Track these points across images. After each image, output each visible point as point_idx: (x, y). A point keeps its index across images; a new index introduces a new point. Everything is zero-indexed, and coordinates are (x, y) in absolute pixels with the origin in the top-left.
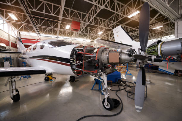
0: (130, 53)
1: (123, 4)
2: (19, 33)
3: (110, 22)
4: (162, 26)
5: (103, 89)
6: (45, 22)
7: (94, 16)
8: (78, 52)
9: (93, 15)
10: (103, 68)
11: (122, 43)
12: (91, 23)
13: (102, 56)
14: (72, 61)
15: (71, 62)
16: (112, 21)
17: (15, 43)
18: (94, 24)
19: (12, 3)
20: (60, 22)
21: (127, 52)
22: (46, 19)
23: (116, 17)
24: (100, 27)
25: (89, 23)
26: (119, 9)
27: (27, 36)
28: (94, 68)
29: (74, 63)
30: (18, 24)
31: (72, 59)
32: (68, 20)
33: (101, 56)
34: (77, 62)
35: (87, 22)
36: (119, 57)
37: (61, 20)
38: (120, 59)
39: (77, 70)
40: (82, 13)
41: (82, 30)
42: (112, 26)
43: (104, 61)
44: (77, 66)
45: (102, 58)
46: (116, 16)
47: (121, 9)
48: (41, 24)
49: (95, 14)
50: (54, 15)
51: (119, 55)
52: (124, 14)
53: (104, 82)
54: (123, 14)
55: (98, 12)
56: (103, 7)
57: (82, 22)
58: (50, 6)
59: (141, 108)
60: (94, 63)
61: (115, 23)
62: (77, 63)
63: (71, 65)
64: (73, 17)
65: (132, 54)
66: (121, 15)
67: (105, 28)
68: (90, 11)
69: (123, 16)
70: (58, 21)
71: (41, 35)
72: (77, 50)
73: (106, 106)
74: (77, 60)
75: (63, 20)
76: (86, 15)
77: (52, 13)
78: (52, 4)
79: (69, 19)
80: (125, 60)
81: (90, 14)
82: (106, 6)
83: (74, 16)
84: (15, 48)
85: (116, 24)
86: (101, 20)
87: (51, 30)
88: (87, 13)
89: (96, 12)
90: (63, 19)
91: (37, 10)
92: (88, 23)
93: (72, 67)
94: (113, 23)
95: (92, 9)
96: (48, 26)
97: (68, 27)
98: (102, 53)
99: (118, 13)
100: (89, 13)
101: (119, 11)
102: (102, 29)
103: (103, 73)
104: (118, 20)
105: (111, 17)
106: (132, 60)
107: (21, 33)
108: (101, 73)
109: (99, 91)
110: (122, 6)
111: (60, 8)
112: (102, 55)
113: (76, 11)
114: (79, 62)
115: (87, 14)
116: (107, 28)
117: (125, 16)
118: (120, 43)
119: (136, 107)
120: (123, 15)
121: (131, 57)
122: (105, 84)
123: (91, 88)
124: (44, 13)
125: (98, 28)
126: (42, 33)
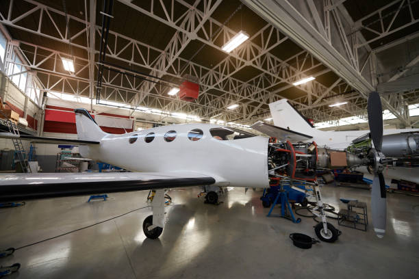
1: (279, 60)
2: (45, 94)
4: (346, 103)
6: (120, 76)
7: (228, 76)
9: (226, 73)
11: (291, 129)
16: (256, 86)
17: (33, 116)
18: (222, 90)
19: (72, 38)
20: (156, 80)
22: (123, 71)
23: (265, 80)
25: (215, 87)
27: (63, 101)
32: (175, 78)
35: (209, 84)
36: (347, 159)
37: (160, 77)
40: (201, 67)
43: (320, 164)
46: (264, 78)
47: (276, 66)
48: (110, 81)
49: (231, 72)
50: (151, 67)
52: (281, 75)
54: (279, 76)
55: (237, 70)
56: (249, 63)
57: (201, 83)
58: (144, 49)
59: (383, 231)
61: (263, 90)
64: (184, 74)
66: (274, 78)
67: (241, 98)
68: (219, 65)
69: (278, 80)
70: (147, 78)
71: (101, 101)
73: (326, 235)
75: (164, 78)
76: (208, 71)
77: (147, 63)
78: (149, 47)
79: (179, 76)
81: (217, 70)
83: (187, 71)
84: (33, 128)
86: (235, 82)
87: (123, 93)
88: (211, 68)
89: (232, 69)
90: (164, 76)
91: (118, 56)
92: (212, 87)
94: (258, 90)
95: (223, 62)
96: (126, 84)
97: (174, 91)
99: (270, 73)
100: (215, 68)
102: (234, 98)
104: (270, 85)
105: (254, 79)
107: (48, 95)
110: (278, 63)
113: (191, 63)
115: (211, 70)
117: (283, 80)
119: (377, 230)
120: (280, 78)
123: (267, 214)
124: (132, 62)
125: (224, 97)
126: (104, 98)
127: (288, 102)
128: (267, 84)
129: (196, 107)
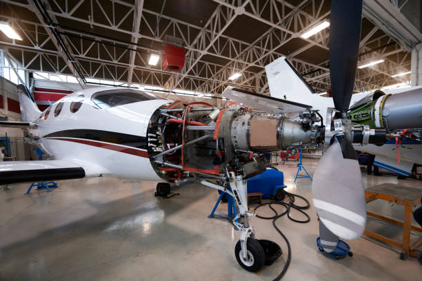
0: (305, 120)
1: (289, 5)
3: (259, 50)
4: (381, 61)
5: (237, 217)
6: (95, 46)
7: (220, 34)
8: (170, 118)
9: (217, 31)
10: (237, 160)
11: (288, 99)
12: (211, 50)
13: (232, 130)
14: (151, 142)
15: (149, 145)
16: (263, 47)
18: (219, 55)
20: (135, 47)
21: (298, 119)
22: (98, 39)
23: (274, 38)
24: (234, 62)
25: (208, 51)
26: (281, 18)
28: (212, 161)
29: (158, 149)
30: (25, 52)
31: (151, 137)
32: (155, 42)
33: (230, 128)
34: (168, 145)
35: (202, 49)
36: (278, 132)
37: (136, 42)
38: (279, 136)
39: (168, 167)
40: (189, 25)
41: (191, 68)
42: (264, 59)
43: (238, 144)
44: (166, 157)
45: (233, 135)
46: (273, 35)
47: (285, 18)
48: (84, 52)
49: (222, 28)
50: (119, 28)
51: (278, 126)
52: (292, 29)
53: (237, 197)
54: (290, 30)
55: (228, 23)
57: (190, 48)
60: (213, 149)
61: (272, 51)
62: (166, 148)
63: (151, 155)
64: (166, 35)
65: (310, 124)
66: (284, 33)
67: (247, 65)
68: (210, 21)
69: (289, 36)
70: (130, 46)
71: (88, 80)
72: (168, 113)
73: (245, 259)
74: (166, 142)
75: (141, 42)
76: (199, 31)
77: (112, 22)
79: (158, 39)
80: (293, 139)
81: (209, 28)
82: (248, 8)
83: (170, 32)
85: (273, 54)
86: (237, 44)
87: (112, 68)
88: (202, 26)
89: (223, 23)
90: (140, 40)
91: (72, 16)
92: (205, 52)
93: (152, 160)
94: (266, 52)
95: (213, 16)
96: (104, 56)
97: (154, 60)
98: (234, 122)
99: (279, 28)
100: (207, 25)
101: (280, 21)
102: (240, 66)
103: (236, 175)
104: (279, 44)
105: (261, 38)
106: (312, 140)
107: (34, 75)
108: (231, 175)
109: (228, 219)
111: (133, 12)
112: (233, 125)
113: (174, 21)
114: (171, 147)
115: (203, 29)
116: (252, 64)
117: (294, 35)
118: (283, 98)
120: (291, 32)
121: (309, 132)
122: (240, 204)
124: (91, 22)
125: (229, 66)
126: (90, 75)
127: (286, 60)
128: (276, 43)
129: (202, 82)
